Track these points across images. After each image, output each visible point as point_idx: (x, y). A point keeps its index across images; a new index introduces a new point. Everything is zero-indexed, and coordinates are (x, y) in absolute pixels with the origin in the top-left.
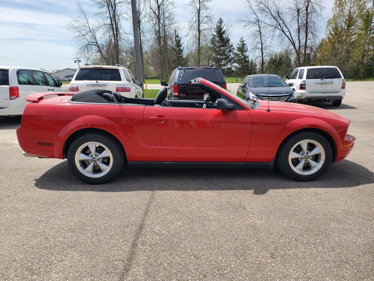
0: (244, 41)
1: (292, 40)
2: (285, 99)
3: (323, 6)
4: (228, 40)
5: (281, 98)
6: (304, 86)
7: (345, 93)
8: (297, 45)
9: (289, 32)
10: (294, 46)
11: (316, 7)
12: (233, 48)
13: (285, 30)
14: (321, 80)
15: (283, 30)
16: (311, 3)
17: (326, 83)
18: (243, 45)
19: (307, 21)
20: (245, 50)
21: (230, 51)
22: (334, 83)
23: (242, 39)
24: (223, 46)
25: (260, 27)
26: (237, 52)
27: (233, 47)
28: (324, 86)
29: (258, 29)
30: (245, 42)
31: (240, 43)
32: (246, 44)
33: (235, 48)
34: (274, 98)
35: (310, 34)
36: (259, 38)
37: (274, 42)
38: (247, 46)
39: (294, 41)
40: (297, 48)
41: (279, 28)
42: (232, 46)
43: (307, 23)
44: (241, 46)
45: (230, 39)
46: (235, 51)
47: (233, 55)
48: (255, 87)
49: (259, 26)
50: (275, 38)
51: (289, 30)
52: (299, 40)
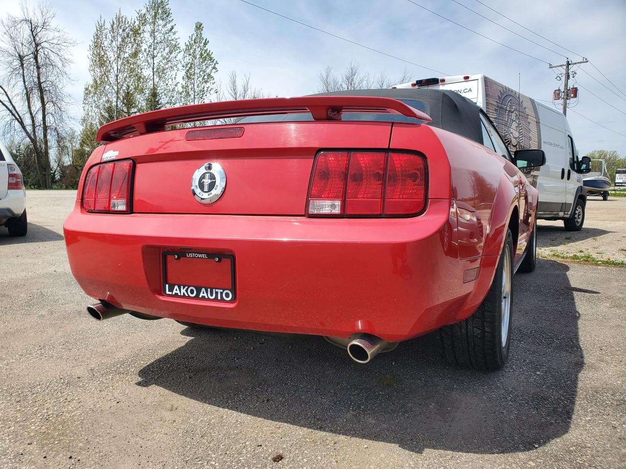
1: (14, 112)
3: (66, 58)
8: (27, 121)
9: (7, 95)
10: (21, 123)
11: (53, 57)
16: (42, 48)
19: (39, 78)
35: (49, 104)
39: (21, 115)
40: (29, 129)
43: (40, 83)
51: (5, 92)
52: (31, 114)
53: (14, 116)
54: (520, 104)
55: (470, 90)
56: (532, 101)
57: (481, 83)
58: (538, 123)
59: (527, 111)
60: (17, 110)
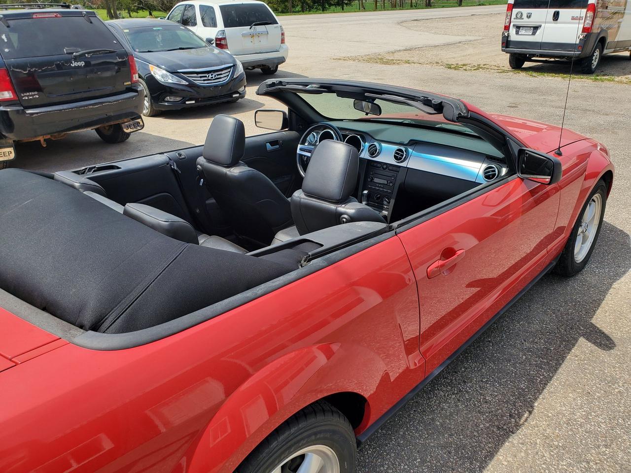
2: (228, 76)
5: (221, 74)
6: (223, 42)
7: (287, 50)
14: (250, 28)
17: (259, 35)
22: (269, 33)
28: (256, 39)
34: (210, 76)
48: (149, 52)
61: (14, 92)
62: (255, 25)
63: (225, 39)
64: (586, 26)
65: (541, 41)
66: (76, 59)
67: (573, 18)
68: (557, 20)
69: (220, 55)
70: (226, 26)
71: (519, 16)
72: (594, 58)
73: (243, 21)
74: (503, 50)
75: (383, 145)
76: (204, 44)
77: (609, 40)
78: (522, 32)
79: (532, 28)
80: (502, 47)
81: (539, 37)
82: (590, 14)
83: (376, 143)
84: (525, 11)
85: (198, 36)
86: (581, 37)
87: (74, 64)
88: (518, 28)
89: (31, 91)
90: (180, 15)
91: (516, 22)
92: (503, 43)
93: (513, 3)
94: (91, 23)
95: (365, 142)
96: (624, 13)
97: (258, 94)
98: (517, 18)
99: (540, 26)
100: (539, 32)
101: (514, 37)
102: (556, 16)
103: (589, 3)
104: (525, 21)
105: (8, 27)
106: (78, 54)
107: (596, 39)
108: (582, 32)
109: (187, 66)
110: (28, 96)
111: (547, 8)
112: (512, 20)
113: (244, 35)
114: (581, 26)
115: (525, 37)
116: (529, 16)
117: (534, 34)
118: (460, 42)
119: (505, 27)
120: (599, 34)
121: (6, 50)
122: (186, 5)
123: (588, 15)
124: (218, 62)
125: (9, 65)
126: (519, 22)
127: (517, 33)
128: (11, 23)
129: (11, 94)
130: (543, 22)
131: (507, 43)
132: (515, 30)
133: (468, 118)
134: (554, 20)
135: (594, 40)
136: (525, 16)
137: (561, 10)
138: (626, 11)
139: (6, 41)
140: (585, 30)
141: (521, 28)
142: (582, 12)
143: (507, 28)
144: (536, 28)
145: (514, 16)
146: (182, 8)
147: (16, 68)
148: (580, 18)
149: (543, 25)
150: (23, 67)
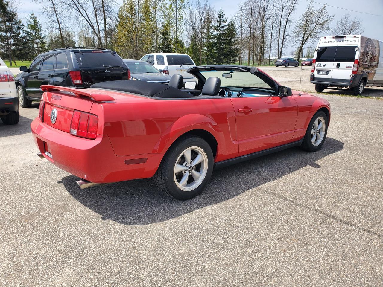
0: (36, 18)
4: (15, 15)
8: (96, 27)
9: (86, 14)
10: (93, 29)
12: (23, 25)
13: (82, 11)
14: (181, 66)
15: (79, 10)
17: (184, 70)
18: (35, 21)
19: (103, 4)
20: (38, 29)
21: (19, 28)
23: (32, 15)
24: (8, 21)
25: (53, 4)
26: (29, 30)
27: (21, 24)
28: (183, 72)
29: (52, 6)
30: (37, 20)
31: (32, 20)
32: (39, 22)
33: (26, 25)
35: (108, 18)
36: (55, 16)
37: (72, 22)
38: (41, 24)
40: (97, 31)
41: (76, 8)
42: (20, 22)
43: (103, 7)
44: (33, 24)
45: (17, 13)
46: (26, 29)
47: (23, 33)
49: (52, 2)
50: (72, 19)
51: (86, 12)
52: (98, 24)
53: (89, 23)
54: (373, 44)
55: (356, 41)
56: (378, 41)
57: (360, 39)
58: (379, 50)
59: (376, 46)
60: (92, 22)
61: (82, 82)
62: (183, 65)
63: (168, 71)
64: (354, 71)
65: (331, 78)
66: (108, 69)
67: (347, 67)
68: (339, 68)
69: (166, 77)
70: (169, 65)
71: (319, 65)
72: (360, 87)
73: (177, 63)
74: (311, 82)
75: (234, 92)
76: (158, 72)
77: (369, 79)
78: (321, 73)
79: (326, 72)
80: (311, 81)
81: (329, 76)
82: (356, 65)
83: (231, 92)
84: (322, 63)
85: (156, 68)
86: (352, 76)
87: (106, 71)
88: (319, 71)
89: (88, 81)
90: (146, 60)
91: (317, 68)
92: (311, 79)
93: (316, 59)
94: (114, 56)
95: (227, 92)
96: (378, 66)
97: (187, 72)
98: (318, 66)
99: (330, 70)
100: (330, 73)
101: (316, 75)
102: (338, 66)
103: (355, 59)
104: (322, 68)
105: (82, 55)
106: (108, 67)
107: (361, 78)
108: (352, 74)
109: (151, 80)
110: (87, 83)
111: (333, 62)
112: (316, 67)
113: (177, 70)
114: (351, 71)
115: (322, 76)
116: (324, 66)
117: (327, 74)
118: (292, 81)
119: (312, 70)
120: (362, 75)
121: (81, 64)
122: (150, 55)
123: (355, 65)
124: (165, 79)
125: (82, 70)
126: (319, 68)
127: (318, 74)
128: (84, 53)
129: (81, 82)
130: (332, 69)
131: (313, 79)
132: (317, 72)
133: (259, 73)
134: (337, 68)
135: (359, 78)
136: (322, 65)
137: (340, 63)
138: (379, 65)
139: (81, 60)
140: (353, 73)
141: (320, 71)
142: (351, 64)
143: (313, 71)
144: (328, 72)
145: (316, 65)
146: (148, 57)
147: (84, 71)
148: (351, 67)
149: (332, 70)
150: (87, 71)
